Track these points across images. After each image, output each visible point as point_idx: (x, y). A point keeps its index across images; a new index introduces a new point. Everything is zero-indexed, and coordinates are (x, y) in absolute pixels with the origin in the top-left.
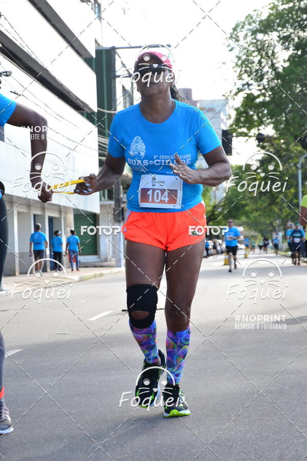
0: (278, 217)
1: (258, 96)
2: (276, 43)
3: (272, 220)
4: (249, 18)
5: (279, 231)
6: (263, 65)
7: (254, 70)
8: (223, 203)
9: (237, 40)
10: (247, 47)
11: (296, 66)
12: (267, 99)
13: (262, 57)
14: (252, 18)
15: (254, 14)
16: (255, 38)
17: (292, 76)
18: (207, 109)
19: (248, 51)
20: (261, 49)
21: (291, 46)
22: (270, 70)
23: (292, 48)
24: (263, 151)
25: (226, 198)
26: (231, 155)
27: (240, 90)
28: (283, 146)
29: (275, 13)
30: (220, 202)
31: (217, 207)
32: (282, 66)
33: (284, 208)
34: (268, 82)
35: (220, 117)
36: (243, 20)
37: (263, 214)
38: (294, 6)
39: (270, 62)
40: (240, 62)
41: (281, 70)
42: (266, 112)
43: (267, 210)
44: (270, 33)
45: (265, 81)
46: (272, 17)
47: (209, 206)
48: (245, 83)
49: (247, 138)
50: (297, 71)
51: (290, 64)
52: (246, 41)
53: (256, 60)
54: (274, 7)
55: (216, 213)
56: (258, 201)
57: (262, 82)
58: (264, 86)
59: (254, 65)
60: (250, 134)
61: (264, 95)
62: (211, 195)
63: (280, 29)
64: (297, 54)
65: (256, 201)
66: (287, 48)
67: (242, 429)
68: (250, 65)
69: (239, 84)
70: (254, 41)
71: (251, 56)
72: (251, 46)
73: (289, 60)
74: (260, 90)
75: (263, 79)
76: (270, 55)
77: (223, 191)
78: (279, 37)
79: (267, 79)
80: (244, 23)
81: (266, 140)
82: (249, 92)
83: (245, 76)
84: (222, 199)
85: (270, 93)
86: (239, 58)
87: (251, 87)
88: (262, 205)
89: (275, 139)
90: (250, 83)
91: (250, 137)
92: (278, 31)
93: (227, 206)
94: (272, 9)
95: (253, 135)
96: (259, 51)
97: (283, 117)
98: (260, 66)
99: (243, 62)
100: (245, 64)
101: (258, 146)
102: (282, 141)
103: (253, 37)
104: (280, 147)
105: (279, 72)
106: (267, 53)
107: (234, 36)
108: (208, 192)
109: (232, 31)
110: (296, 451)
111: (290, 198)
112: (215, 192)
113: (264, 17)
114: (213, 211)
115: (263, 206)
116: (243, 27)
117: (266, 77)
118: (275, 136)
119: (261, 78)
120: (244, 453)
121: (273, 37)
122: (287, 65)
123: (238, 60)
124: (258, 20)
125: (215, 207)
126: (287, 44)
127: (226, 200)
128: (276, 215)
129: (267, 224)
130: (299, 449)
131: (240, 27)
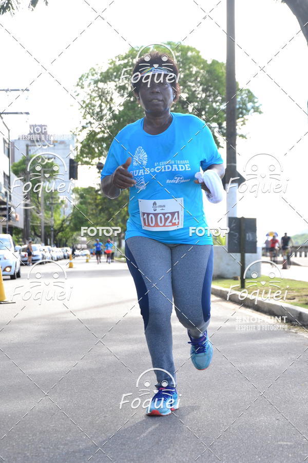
1: (99, 133)
2: (114, 91)
4: (92, 70)
6: (103, 108)
7: (96, 112)
8: (70, 218)
9: (82, 88)
10: (90, 93)
11: (129, 110)
12: (106, 135)
13: (102, 102)
14: (94, 70)
15: (96, 68)
16: (97, 87)
17: (125, 118)
18: (59, 142)
19: (91, 96)
20: (102, 95)
21: (125, 93)
22: (109, 112)
23: (126, 95)
25: (73, 214)
26: (77, 179)
27: (84, 128)
29: (113, 67)
30: (67, 217)
31: (65, 221)
32: (118, 109)
33: (119, 222)
34: (107, 122)
35: (69, 149)
36: (88, 72)
38: (128, 62)
39: (108, 106)
40: (84, 105)
41: (117, 112)
42: (105, 145)
44: (108, 83)
45: (104, 122)
46: (111, 70)
47: (59, 220)
48: (88, 122)
49: (89, 166)
50: (130, 114)
51: (125, 108)
52: (89, 88)
53: (98, 103)
54: (113, 62)
55: (65, 225)
56: (99, 217)
57: (102, 122)
58: (103, 125)
59: (96, 107)
60: (92, 163)
61: (103, 132)
62: (60, 211)
63: (117, 80)
64: (130, 100)
65: (97, 216)
66: (122, 96)
67: (64, 400)
68: (92, 108)
69: (84, 123)
70: (96, 89)
71: (94, 100)
72: (94, 92)
73: (123, 105)
74: (101, 128)
76: (108, 100)
77: (70, 208)
78: (116, 86)
79: (106, 119)
80: (88, 74)
82: (91, 129)
83: (88, 116)
84: (69, 215)
85: (108, 131)
86: (84, 102)
87: (93, 125)
88: (101, 220)
90: (92, 122)
91: (93, 165)
92: (115, 82)
93: (73, 220)
94: (111, 64)
95: (94, 163)
96: (100, 96)
98: (101, 108)
99: (87, 106)
100: (88, 107)
101: (98, 172)
103: (95, 85)
105: (116, 114)
106: (106, 99)
107: (80, 84)
108: (59, 208)
109: (78, 80)
110: (105, 417)
111: (124, 215)
112: (64, 209)
113: (104, 70)
114: (62, 224)
116: (87, 77)
117: (104, 118)
119: (101, 118)
120: (63, 419)
121: (111, 86)
122: (122, 108)
123: (83, 103)
124: (100, 72)
125: (63, 221)
126: (122, 91)
127: (73, 215)
130: (107, 415)
131: (85, 77)
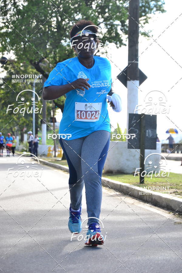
0: (16, 124)
1: (3, 28)
3: (11, 126)
5: (17, 135)
6: (7, 3)
11: (33, 5)
12: (10, 30)
17: (29, 13)
22: (13, 8)
24: (6, 72)
28: (22, 68)
32: (22, 5)
34: (11, 17)
37: (4, 122)
41: (21, 8)
42: (8, 40)
43: (8, 118)
45: (8, 16)
50: (34, 10)
51: (28, 4)
57: (6, 17)
58: (7, 19)
61: (7, 27)
74: (5, 23)
75: (7, 14)
79: (10, 14)
81: (8, 62)
85: (12, 26)
89: (16, 62)
97: (21, 45)
98: (5, 3)
101: (2, 67)
102: (21, 64)
104: (20, 68)
105: (20, 9)
115: (4, 115)
118: (16, 60)
119: (5, 13)
122: (26, 4)
128: (14, 123)
129: (7, 130)
